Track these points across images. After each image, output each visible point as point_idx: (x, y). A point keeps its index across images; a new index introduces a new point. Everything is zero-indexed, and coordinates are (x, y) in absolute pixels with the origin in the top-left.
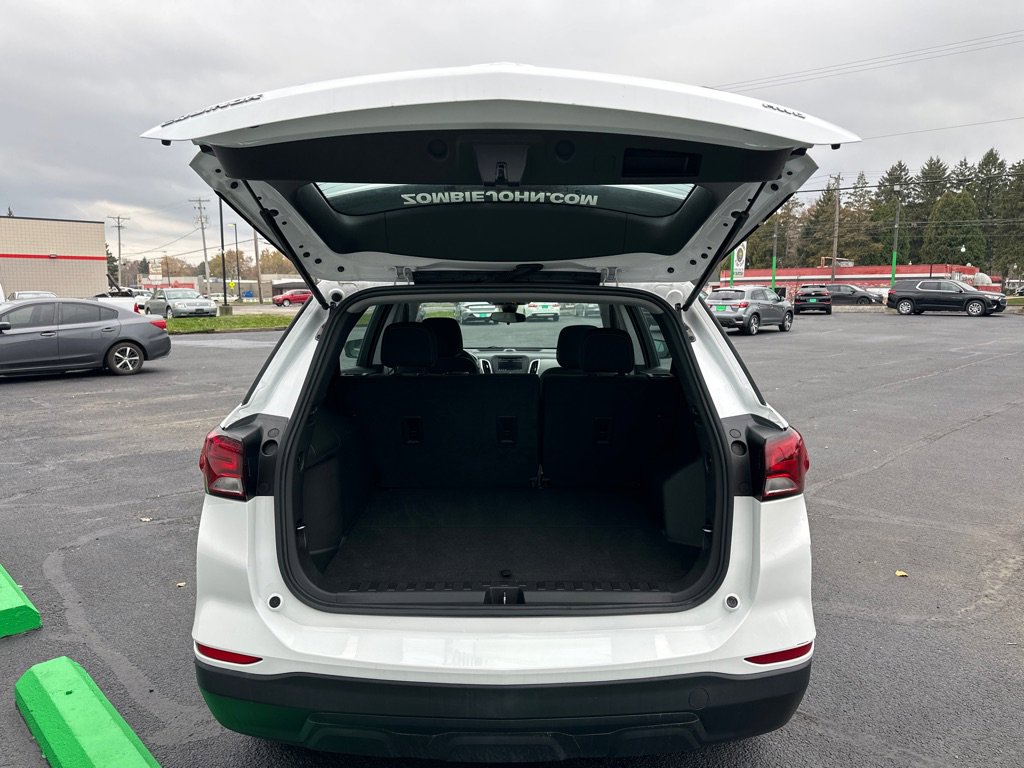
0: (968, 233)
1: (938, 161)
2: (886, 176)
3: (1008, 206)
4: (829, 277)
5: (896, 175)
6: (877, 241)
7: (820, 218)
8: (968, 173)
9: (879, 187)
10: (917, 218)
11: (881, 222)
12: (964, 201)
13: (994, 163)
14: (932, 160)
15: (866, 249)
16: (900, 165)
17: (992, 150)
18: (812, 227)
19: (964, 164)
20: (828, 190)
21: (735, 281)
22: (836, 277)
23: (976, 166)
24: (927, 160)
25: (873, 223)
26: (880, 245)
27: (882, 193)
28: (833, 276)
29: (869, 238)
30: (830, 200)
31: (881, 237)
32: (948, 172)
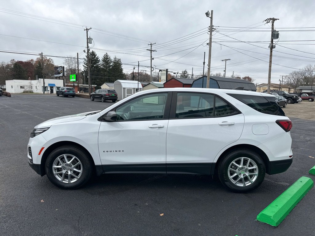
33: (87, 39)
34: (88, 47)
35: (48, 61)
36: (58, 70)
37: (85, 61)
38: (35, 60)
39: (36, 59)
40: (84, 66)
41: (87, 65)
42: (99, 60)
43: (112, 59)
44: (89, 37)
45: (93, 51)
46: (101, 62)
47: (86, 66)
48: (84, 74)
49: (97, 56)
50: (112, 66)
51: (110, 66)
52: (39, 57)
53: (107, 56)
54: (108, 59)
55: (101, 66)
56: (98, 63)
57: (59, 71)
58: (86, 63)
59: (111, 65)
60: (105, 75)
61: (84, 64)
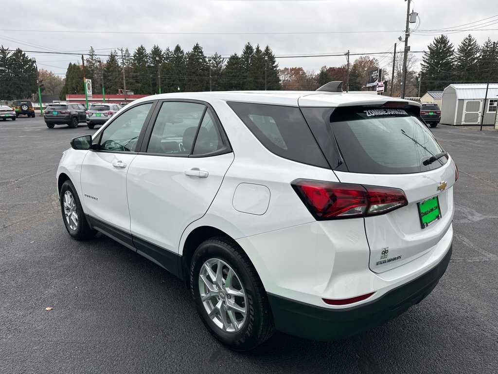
0: (174, 81)
1: (158, 47)
2: (136, 51)
3: (188, 70)
4: (124, 99)
5: (141, 51)
6: (138, 83)
7: (110, 69)
8: (170, 54)
9: (134, 57)
10: (152, 73)
11: (138, 74)
12: (171, 66)
13: (180, 51)
14: (155, 46)
15: (133, 86)
16: (142, 47)
17: (178, 45)
18: (106, 73)
19: (168, 50)
20: (112, 55)
21: (89, 101)
22: (127, 99)
23: (173, 52)
24: (153, 46)
25: (135, 74)
26: (139, 85)
27: (136, 59)
28: (125, 99)
29: (134, 81)
30: (113, 61)
31: (139, 81)
32: (162, 53)
33: (408, 15)
34: (407, 30)
35: (372, 62)
36: (372, 75)
37: (425, 56)
38: (353, 64)
39: (354, 61)
40: (422, 64)
41: (428, 63)
42: (453, 50)
43: (479, 45)
44: (411, 12)
45: (442, 36)
46: (456, 55)
47: (426, 64)
48: (419, 79)
49: (449, 44)
50: (477, 58)
51: (474, 59)
52: (358, 59)
53: (470, 40)
54: (471, 46)
55: (456, 61)
56: (450, 56)
57: (374, 77)
58: (427, 59)
59: (476, 56)
60: (460, 77)
61: (424, 61)
